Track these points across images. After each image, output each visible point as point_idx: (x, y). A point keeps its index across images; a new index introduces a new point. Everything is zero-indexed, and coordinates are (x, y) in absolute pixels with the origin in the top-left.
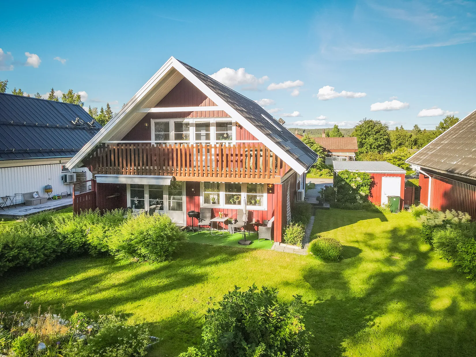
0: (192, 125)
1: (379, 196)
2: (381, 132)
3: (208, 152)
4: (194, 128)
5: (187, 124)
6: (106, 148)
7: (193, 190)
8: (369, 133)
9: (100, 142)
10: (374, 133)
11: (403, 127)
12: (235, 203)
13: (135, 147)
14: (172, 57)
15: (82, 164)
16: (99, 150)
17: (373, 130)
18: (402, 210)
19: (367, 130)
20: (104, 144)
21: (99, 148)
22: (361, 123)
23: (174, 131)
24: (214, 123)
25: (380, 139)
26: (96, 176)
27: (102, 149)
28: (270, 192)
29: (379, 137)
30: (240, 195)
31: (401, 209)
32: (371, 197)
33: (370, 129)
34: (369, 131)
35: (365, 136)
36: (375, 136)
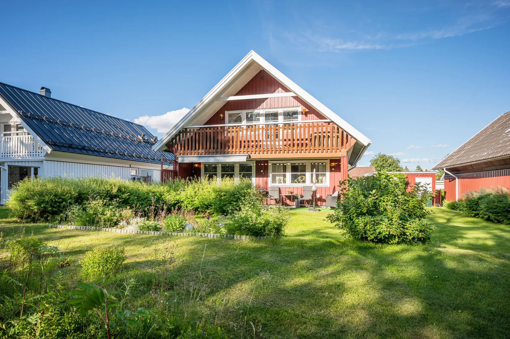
0: (262, 115)
2: (394, 165)
3: (277, 137)
4: (264, 117)
5: (258, 115)
6: (188, 132)
7: (262, 171)
8: (384, 165)
9: (183, 128)
10: (388, 166)
11: (407, 168)
12: (299, 182)
13: (214, 131)
14: (252, 51)
15: (166, 148)
16: (181, 134)
17: (387, 163)
19: (382, 163)
20: (186, 129)
21: (181, 132)
22: (376, 158)
23: (245, 120)
24: (282, 113)
26: (178, 157)
27: (184, 134)
28: (333, 169)
30: (305, 175)
33: (384, 162)
34: (384, 164)
35: (380, 169)
36: (389, 168)
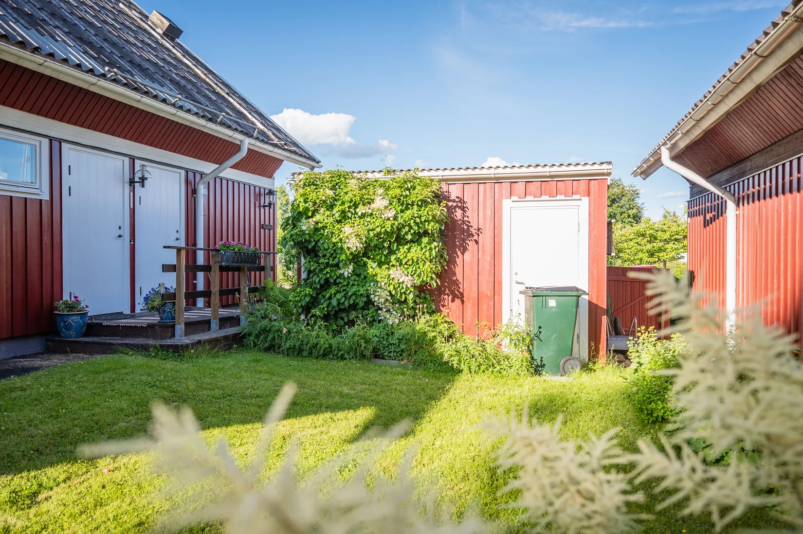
1: (490, 293)
18: (602, 360)
25: (621, 215)
29: (618, 212)
31: (594, 354)
32: (453, 301)
